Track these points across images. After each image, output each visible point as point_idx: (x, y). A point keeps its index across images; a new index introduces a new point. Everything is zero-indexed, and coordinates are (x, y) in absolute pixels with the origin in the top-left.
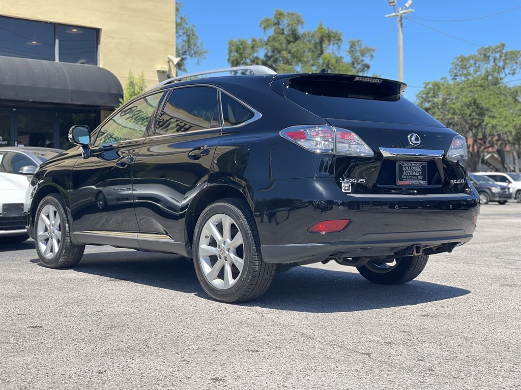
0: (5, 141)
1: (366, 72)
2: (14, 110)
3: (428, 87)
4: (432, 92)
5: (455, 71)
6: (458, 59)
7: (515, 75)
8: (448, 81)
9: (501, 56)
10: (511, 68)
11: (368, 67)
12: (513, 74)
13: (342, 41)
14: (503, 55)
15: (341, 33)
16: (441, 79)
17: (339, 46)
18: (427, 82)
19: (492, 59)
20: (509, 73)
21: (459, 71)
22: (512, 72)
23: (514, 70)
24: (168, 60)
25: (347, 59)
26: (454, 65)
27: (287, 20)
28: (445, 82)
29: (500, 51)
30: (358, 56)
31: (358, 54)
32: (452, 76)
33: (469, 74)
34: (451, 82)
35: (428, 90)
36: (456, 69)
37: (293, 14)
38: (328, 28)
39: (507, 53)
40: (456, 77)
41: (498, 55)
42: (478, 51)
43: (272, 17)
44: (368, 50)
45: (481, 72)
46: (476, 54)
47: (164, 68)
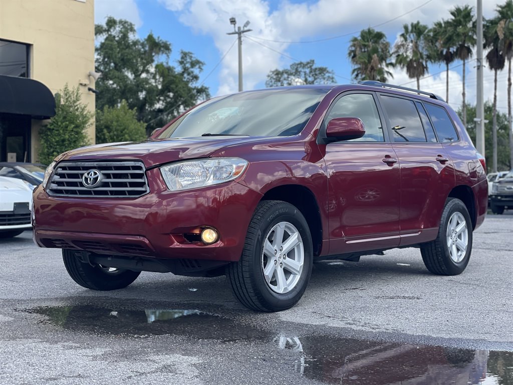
1: (194, 83)
5: (271, 84)
6: (273, 72)
9: (311, 72)
11: (196, 78)
13: (171, 51)
14: (313, 71)
15: (170, 44)
17: (168, 56)
19: (303, 74)
21: (274, 83)
24: (89, 74)
25: (178, 69)
26: (269, 78)
27: (119, 27)
29: (311, 67)
30: (188, 67)
31: (188, 65)
36: (271, 82)
37: (126, 22)
38: (159, 38)
39: (316, 69)
41: (308, 71)
42: (291, 66)
43: (103, 23)
44: (198, 62)
46: (289, 68)
47: (86, 81)
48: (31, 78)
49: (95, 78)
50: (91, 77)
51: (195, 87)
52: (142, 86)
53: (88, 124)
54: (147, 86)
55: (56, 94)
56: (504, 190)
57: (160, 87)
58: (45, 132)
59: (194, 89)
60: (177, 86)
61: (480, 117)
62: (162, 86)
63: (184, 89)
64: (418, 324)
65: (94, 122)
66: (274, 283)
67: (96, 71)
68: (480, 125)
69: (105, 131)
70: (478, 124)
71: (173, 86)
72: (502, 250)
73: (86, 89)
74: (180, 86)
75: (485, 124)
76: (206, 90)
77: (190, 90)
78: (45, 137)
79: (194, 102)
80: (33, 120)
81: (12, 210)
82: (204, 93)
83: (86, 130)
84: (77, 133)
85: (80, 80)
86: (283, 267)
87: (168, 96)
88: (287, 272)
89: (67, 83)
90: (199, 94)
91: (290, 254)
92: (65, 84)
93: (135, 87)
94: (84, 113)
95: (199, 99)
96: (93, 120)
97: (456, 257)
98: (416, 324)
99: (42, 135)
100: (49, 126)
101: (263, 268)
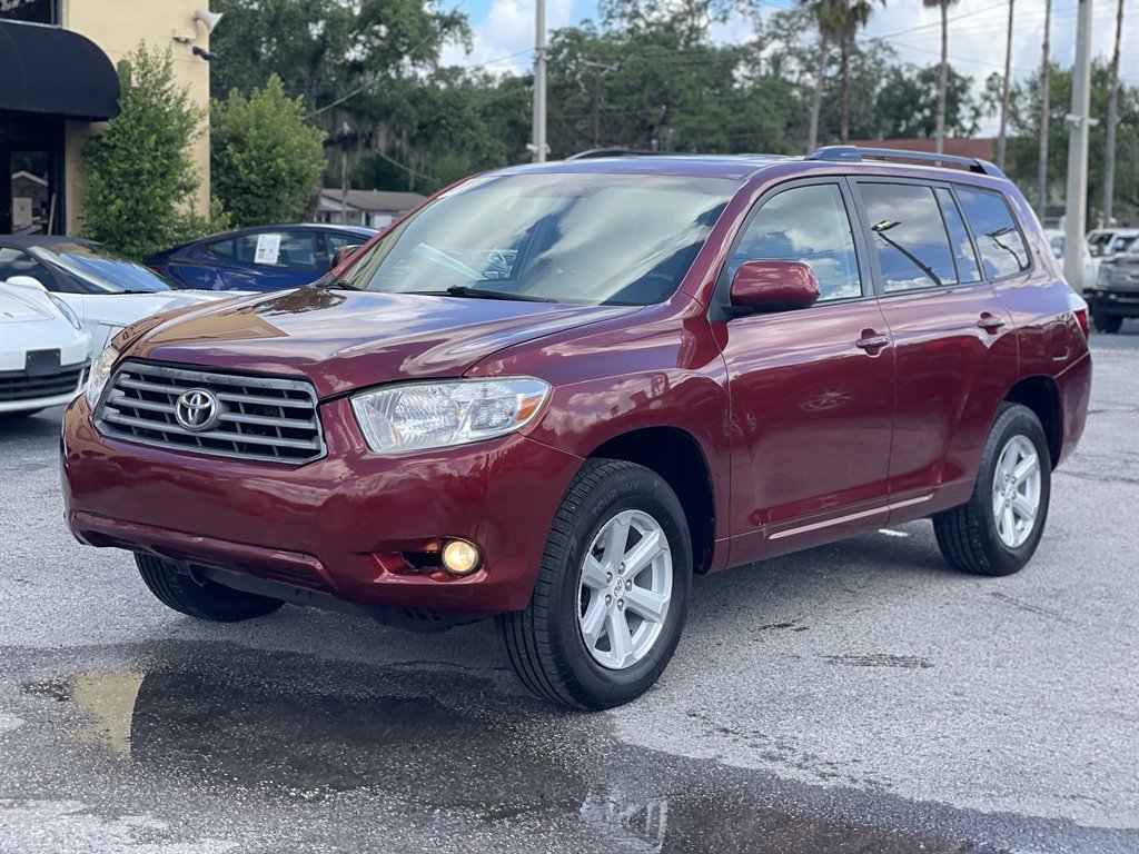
3: (559, 39)
4: (565, 51)
5: (609, 6)
7: (728, 22)
8: (594, 28)
10: (720, 7)
12: (725, 19)
16: (582, 24)
18: (556, 28)
20: (716, 19)
21: (617, 6)
22: (721, 16)
23: (726, 11)
24: (194, 16)
28: (588, 29)
32: (601, 16)
33: (636, 14)
34: (601, 32)
35: (556, 46)
36: (611, 3)
40: (610, 21)
45: (659, 10)
47: (188, 33)
48: (65, 28)
49: (208, 26)
50: (199, 22)
51: (438, 13)
52: (317, 8)
53: (191, 134)
54: (329, 10)
55: (119, 64)
56: (1124, 279)
57: (357, 11)
58: (96, 152)
59: (434, 18)
60: (395, 12)
61: (1080, 113)
62: (363, 10)
63: (413, 18)
64: (922, 760)
65: (206, 128)
66: (604, 643)
67: (211, 10)
68: (1079, 130)
70: (1076, 128)
71: (387, 11)
72: (1115, 478)
73: (190, 49)
74: (403, 11)
75: (1092, 129)
76: (463, 20)
77: (425, 19)
78: (95, 164)
79: (435, 48)
80: (68, 123)
81: (22, 366)
82: (458, 27)
83: (188, 148)
84: (169, 156)
85: (175, 30)
86: (624, 609)
87: (377, 34)
88: (633, 617)
89: (142, 40)
90: (445, 30)
91: (642, 578)
92: (138, 41)
93: (300, 10)
94: (185, 110)
95: (447, 42)
96: (203, 125)
97: (1012, 535)
98: (918, 762)
99: (89, 158)
100: (105, 140)
101: (580, 615)
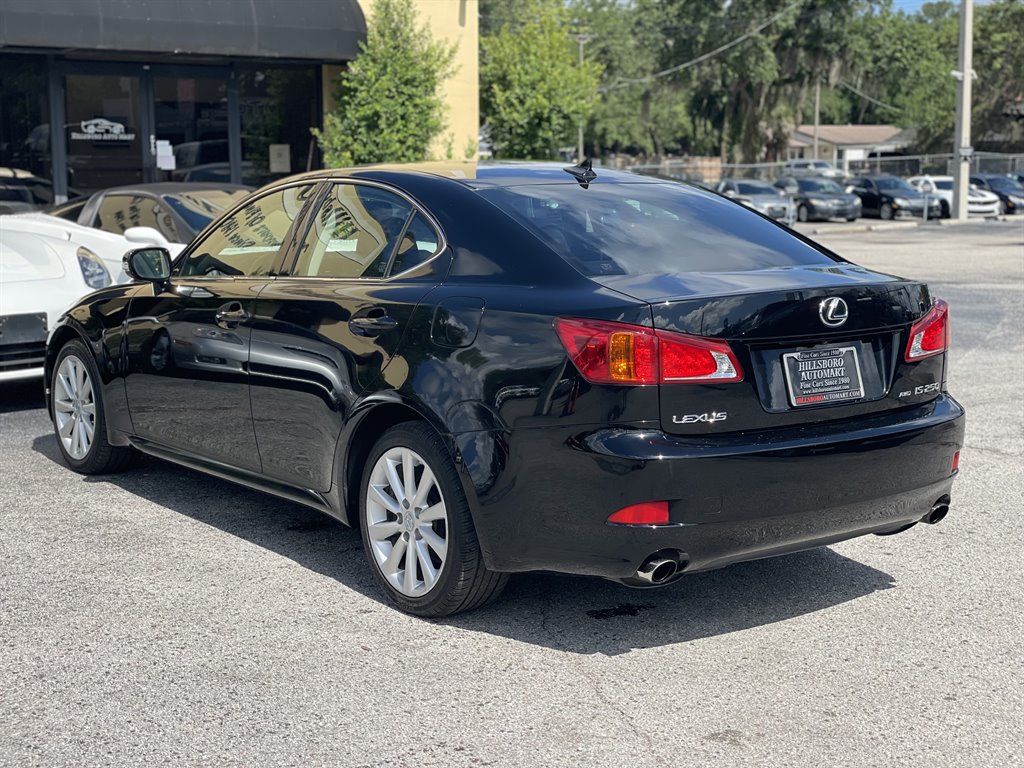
0: (131, 133)
2: (147, 67)
69: (496, 87)
99: (336, 104)
